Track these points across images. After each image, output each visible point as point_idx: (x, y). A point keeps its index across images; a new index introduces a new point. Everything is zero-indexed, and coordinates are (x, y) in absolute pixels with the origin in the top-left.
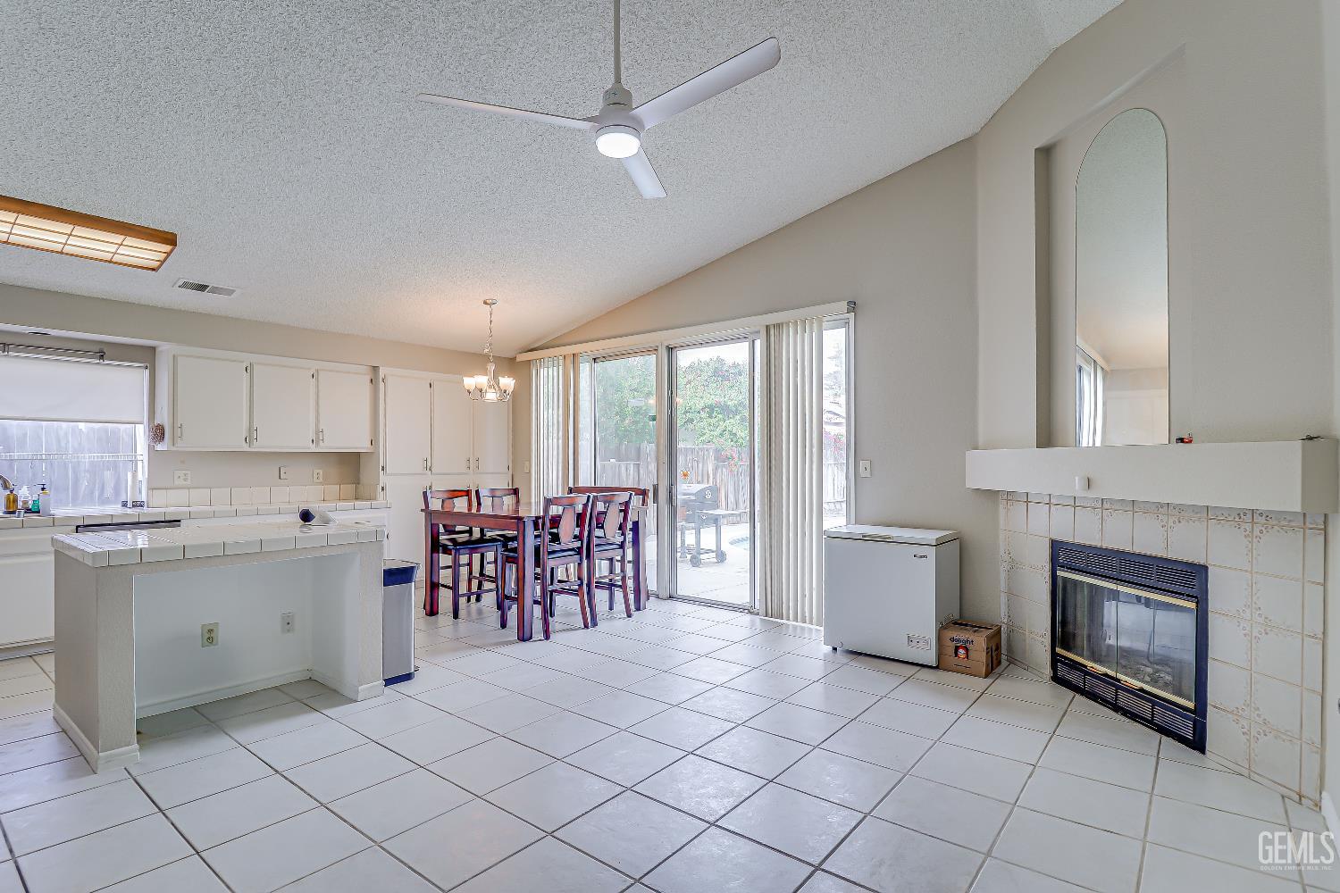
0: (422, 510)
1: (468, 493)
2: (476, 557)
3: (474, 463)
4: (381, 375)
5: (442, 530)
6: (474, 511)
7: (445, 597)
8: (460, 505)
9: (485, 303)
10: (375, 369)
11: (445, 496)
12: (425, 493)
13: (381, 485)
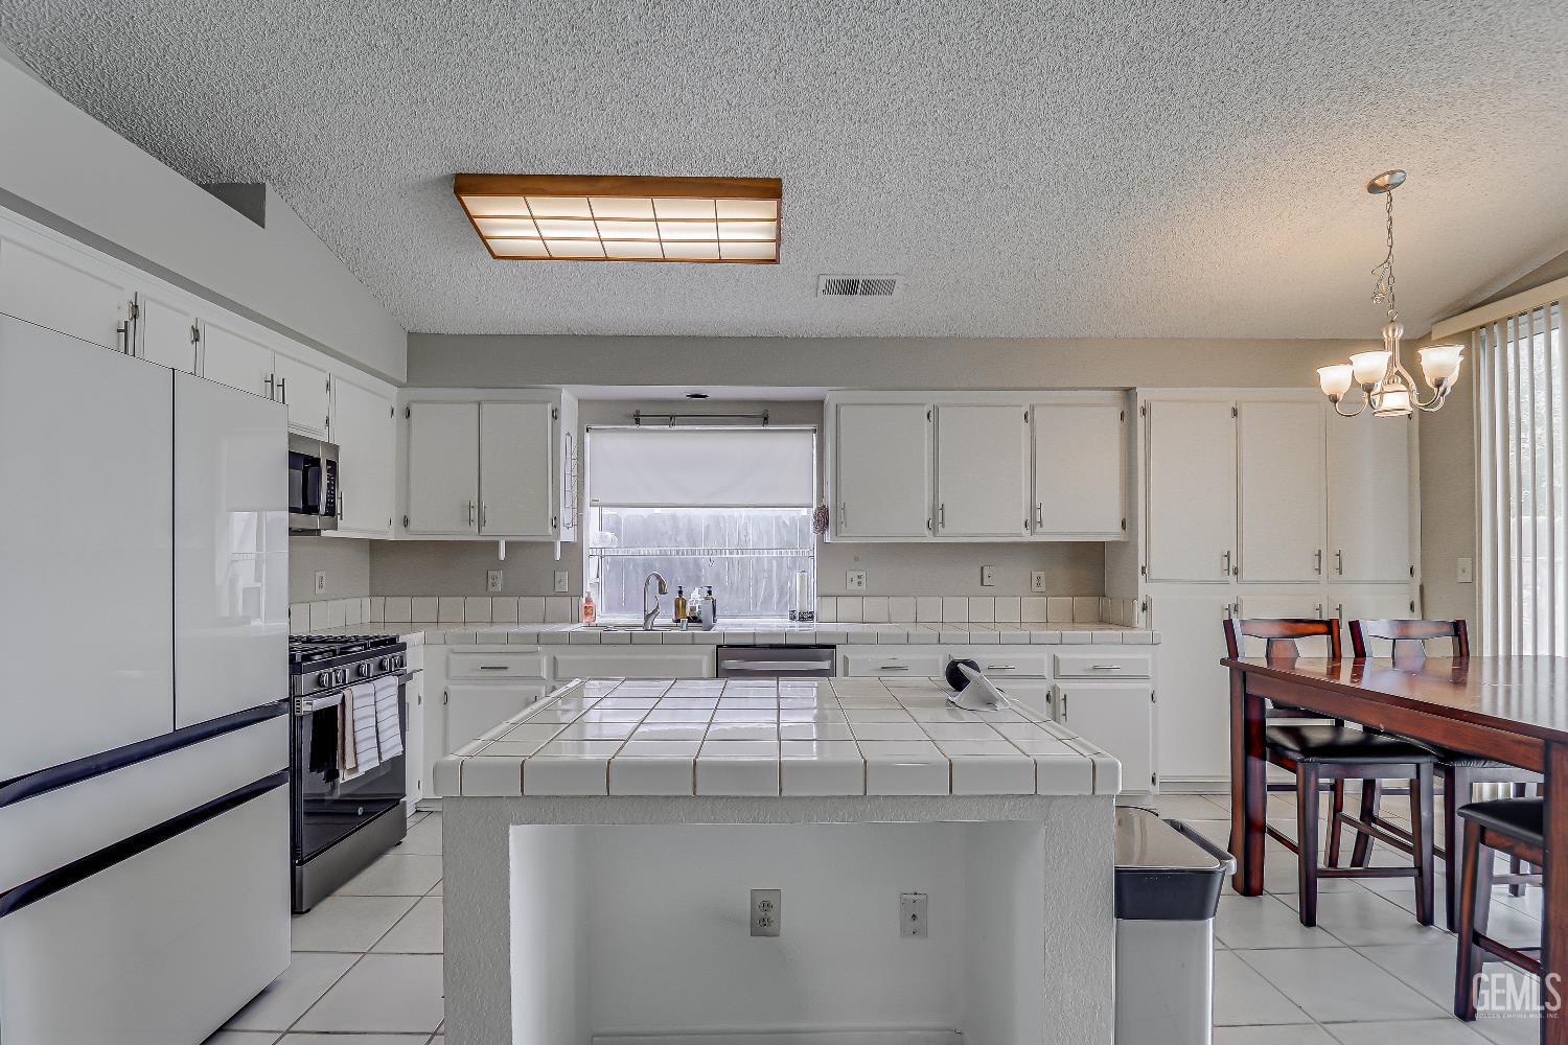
0: (1223, 662)
1: (1330, 627)
2: (1353, 787)
3: (1330, 562)
4: (1140, 403)
5: (1269, 705)
6: (1345, 678)
7: (1280, 865)
8: (1311, 654)
9: (1373, 188)
10: (1129, 393)
11: (1275, 631)
12: (1228, 626)
13: (1141, 599)
